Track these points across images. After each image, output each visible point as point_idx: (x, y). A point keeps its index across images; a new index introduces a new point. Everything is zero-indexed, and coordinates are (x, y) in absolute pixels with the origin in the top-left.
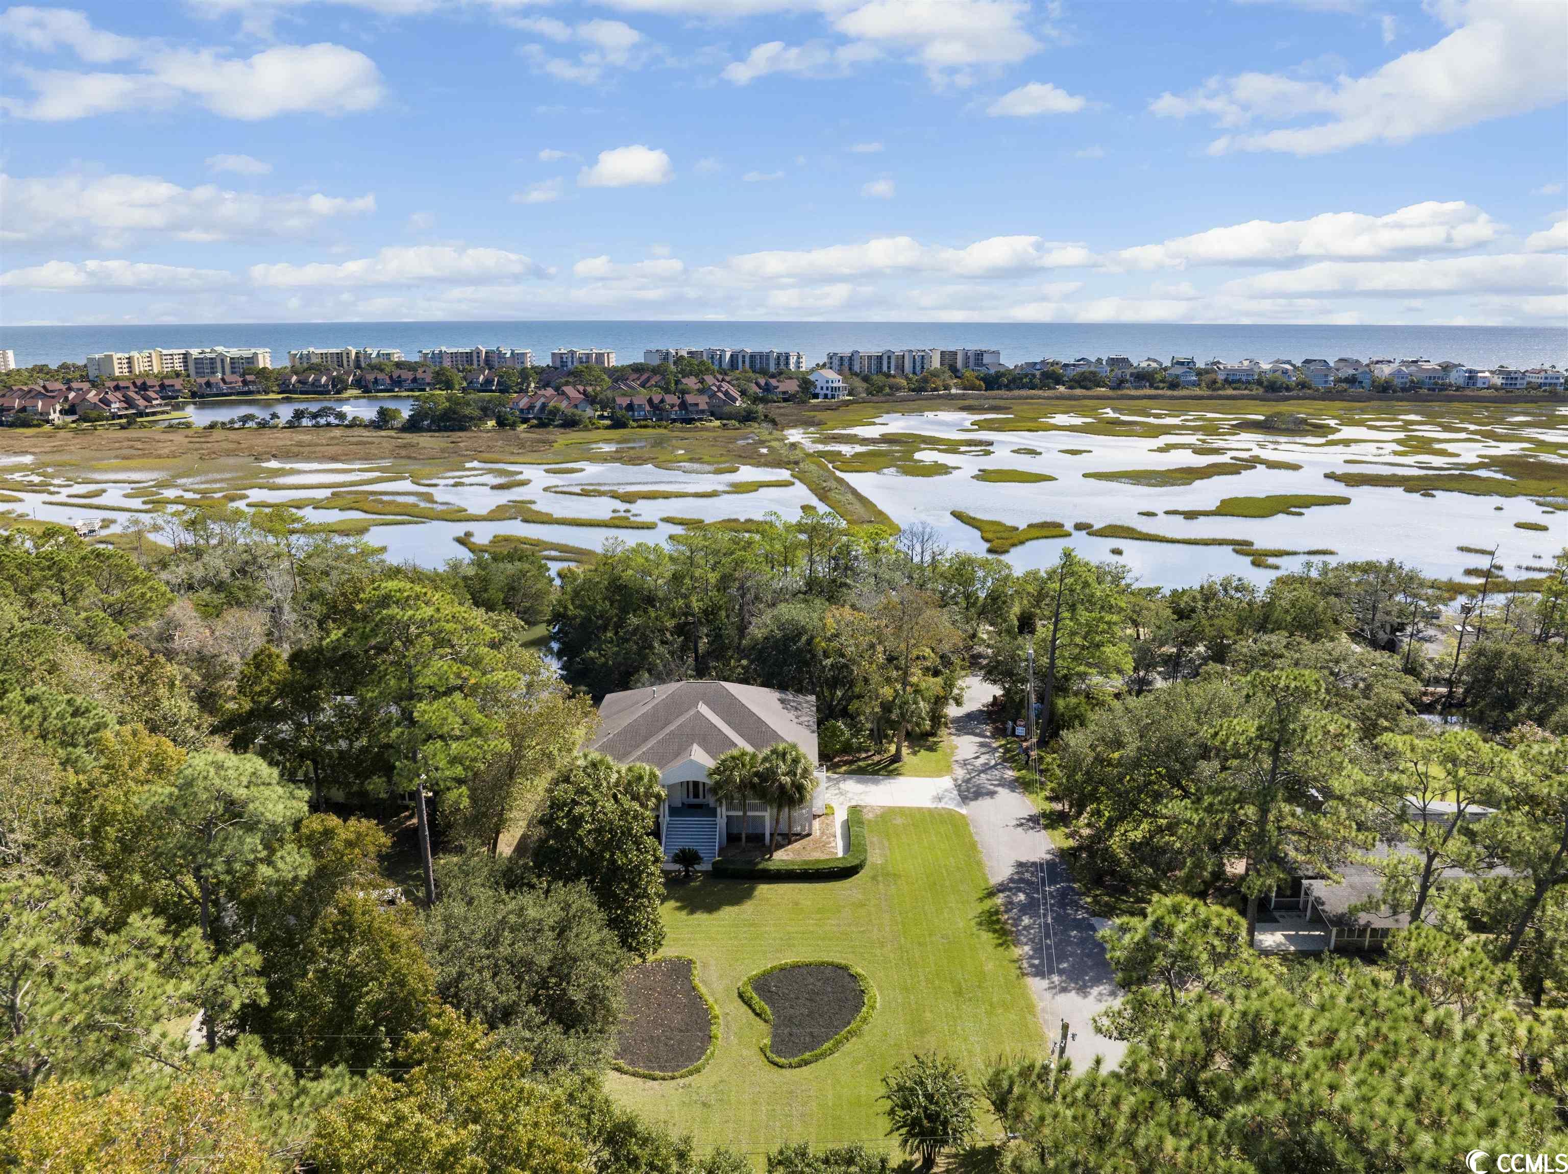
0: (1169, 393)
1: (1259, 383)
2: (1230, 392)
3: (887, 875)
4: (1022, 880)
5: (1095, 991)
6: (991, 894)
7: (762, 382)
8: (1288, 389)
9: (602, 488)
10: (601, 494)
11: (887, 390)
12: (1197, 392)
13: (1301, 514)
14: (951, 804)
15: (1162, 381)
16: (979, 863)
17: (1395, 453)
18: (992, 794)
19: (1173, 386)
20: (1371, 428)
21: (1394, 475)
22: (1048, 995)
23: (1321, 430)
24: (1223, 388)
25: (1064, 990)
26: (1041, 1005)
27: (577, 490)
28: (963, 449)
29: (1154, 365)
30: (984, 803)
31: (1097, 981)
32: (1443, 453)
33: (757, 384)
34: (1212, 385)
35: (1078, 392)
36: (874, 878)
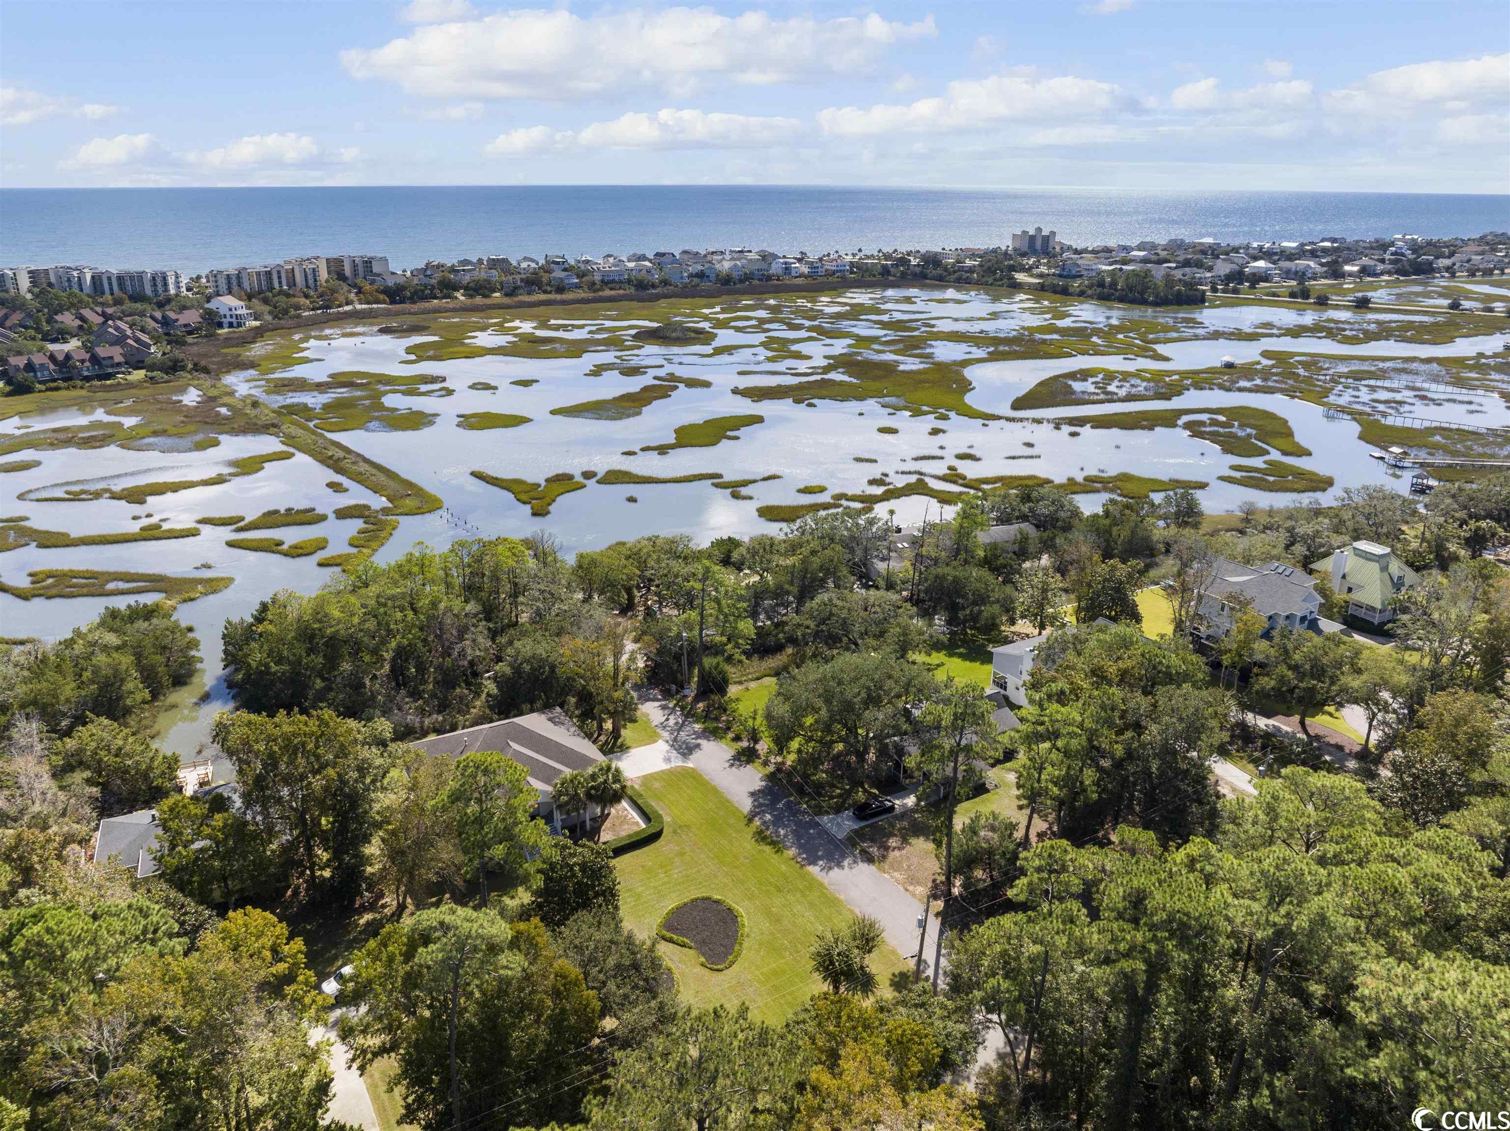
0: (559, 297)
1: (629, 281)
2: (608, 293)
3: (681, 828)
4: (761, 805)
5: (846, 863)
6: (750, 820)
7: (158, 315)
8: (654, 286)
9: (92, 487)
10: (97, 495)
11: (292, 312)
12: (582, 294)
13: (737, 438)
14: (677, 762)
15: (549, 284)
16: (728, 801)
17: (769, 359)
18: (698, 746)
19: (560, 289)
20: (738, 329)
21: (779, 386)
22: (823, 874)
23: (702, 337)
24: (601, 290)
25: (830, 868)
26: (826, 882)
27: (59, 493)
28: (423, 388)
29: (533, 265)
30: (697, 755)
31: (843, 856)
32: (798, 356)
33: (153, 318)
34: (592, 286)
35: (479, 300)
36: (675, 832)
